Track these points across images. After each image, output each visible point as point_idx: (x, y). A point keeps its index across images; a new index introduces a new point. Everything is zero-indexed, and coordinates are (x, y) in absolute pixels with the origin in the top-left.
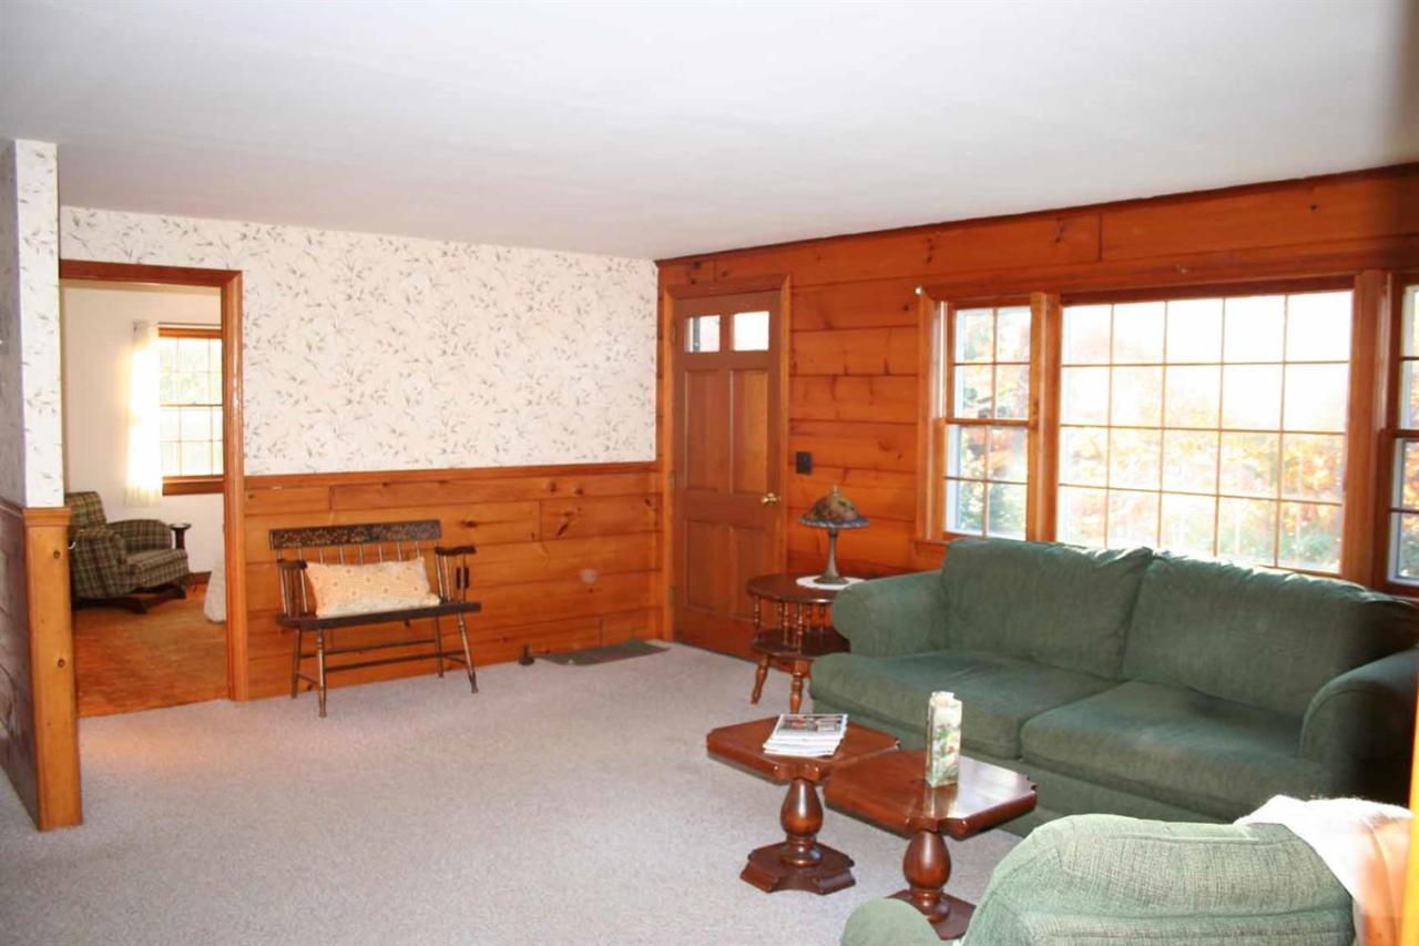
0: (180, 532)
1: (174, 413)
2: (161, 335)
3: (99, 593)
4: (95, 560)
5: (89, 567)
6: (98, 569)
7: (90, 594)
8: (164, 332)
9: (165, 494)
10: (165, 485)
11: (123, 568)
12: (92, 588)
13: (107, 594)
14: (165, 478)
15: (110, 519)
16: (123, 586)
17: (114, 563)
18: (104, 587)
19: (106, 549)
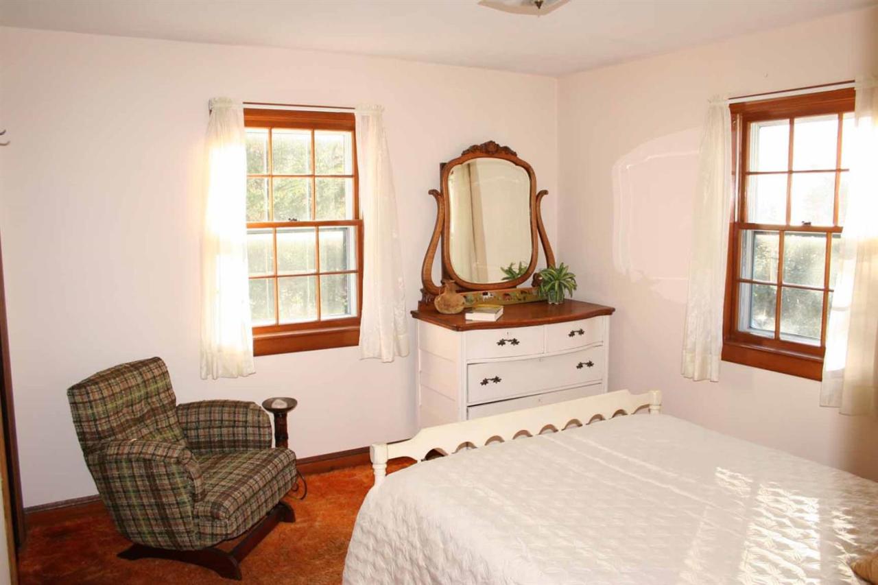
0: (281, 415)
1: (266, 238)
2: (248, 123)
3: (164, 541)
4: (156, 491)
5: (145, 501)
6: (161, 506)
7: (150, 540)
8: (251, 118)
9: (256, 354)
10: (256, 342)
11: (200, 507)
12: (153, 533)
13: (176, 544)
14: (256, 330)
15: (182, 398)
16: (201, 535)
17: (185, 497)
18: (171, 534)
19: (169, 475)
